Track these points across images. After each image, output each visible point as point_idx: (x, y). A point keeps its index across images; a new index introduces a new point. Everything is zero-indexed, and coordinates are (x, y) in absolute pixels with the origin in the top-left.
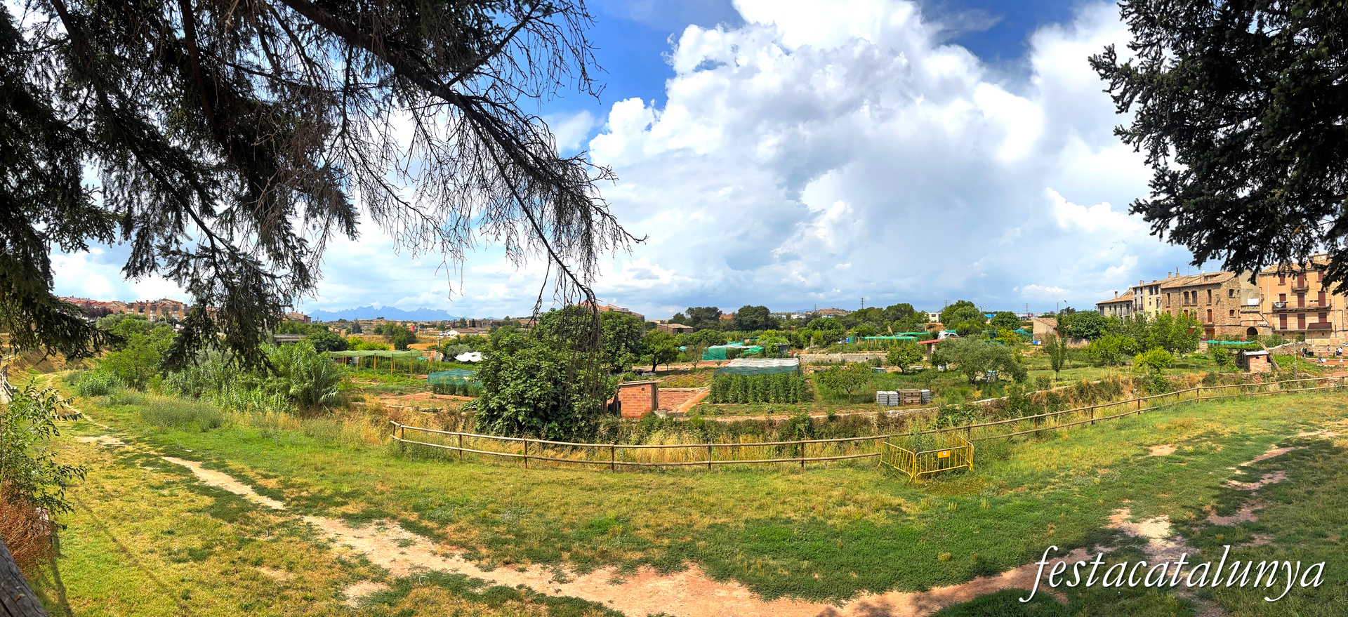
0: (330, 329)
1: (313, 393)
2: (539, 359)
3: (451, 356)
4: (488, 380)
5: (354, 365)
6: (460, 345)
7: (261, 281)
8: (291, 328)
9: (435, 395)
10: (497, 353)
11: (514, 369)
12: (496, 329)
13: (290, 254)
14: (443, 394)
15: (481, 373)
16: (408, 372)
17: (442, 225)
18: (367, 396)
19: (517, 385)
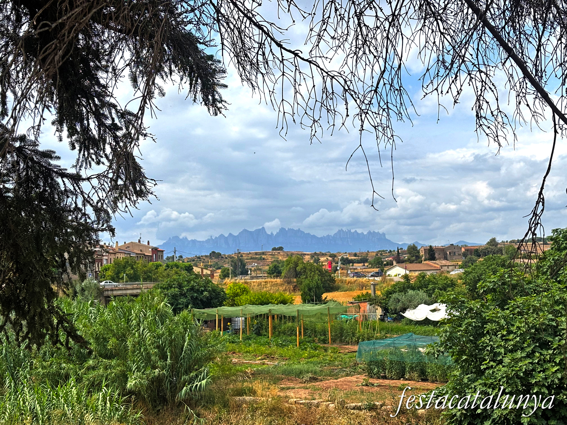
0: (196, 270)
1: (167, 385)
2: (556, 313)
3: (396, 312)
4: (462, 352)
5: (236, 332)
6: (411, 292)
7: (54, 186)
8: (130, 271)
9: (371, 381)
10: (476, 305)
11: (510, 332)
12: (473, 262)
13: (109, 139)
14: (385, 378)
15: (450, 339)
16: (324, 341)
17: (357, 87)
18: (257, 386)
19: (516, 361)
